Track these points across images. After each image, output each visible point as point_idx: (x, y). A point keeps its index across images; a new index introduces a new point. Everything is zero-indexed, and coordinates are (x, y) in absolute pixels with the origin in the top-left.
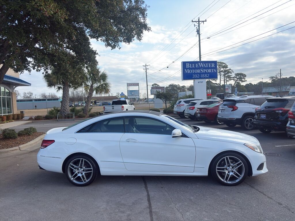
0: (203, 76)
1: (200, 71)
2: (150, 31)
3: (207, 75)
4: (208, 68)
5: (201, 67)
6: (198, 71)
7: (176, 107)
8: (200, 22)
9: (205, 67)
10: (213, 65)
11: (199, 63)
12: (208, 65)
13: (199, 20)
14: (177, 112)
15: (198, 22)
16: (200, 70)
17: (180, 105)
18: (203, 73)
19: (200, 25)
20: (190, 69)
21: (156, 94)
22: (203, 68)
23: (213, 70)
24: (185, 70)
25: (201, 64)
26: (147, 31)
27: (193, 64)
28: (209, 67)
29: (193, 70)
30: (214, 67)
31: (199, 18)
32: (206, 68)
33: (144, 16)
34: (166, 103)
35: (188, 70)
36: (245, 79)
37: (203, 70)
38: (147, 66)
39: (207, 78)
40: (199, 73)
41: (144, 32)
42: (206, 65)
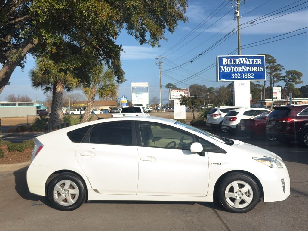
0: (246, 77)
1: (242, 70)
2: (187, 22)
3: (251, 75)
4: (253, 65)
5: (244, 64)
6: (239, 69)
7: (209, 117)
9: (249, 63)
10: (259, 62)
11: (241, 59)
12: (253, 61)
14: (212, 124)
16: (241, 68)
17: (215, 115)
18: (246, 72)
20: (228, 66)
21: (180, 99)
23: (260, 68)
24: (222, 67)
25: (242, 59)
26: (182, 22)
27: (232, 60)
28: (254, 63)
29: (232, 68)
30: (261, 63)
32: (249, 66)
33: (184, 7)
34: (193, 112)
35: (225, 67)
36: (300, 79)
37: (246, 68)
38: (161, 59)
39: (251, 79)
40: (240, 72)
41: (180, 22)
42: (249, 61)
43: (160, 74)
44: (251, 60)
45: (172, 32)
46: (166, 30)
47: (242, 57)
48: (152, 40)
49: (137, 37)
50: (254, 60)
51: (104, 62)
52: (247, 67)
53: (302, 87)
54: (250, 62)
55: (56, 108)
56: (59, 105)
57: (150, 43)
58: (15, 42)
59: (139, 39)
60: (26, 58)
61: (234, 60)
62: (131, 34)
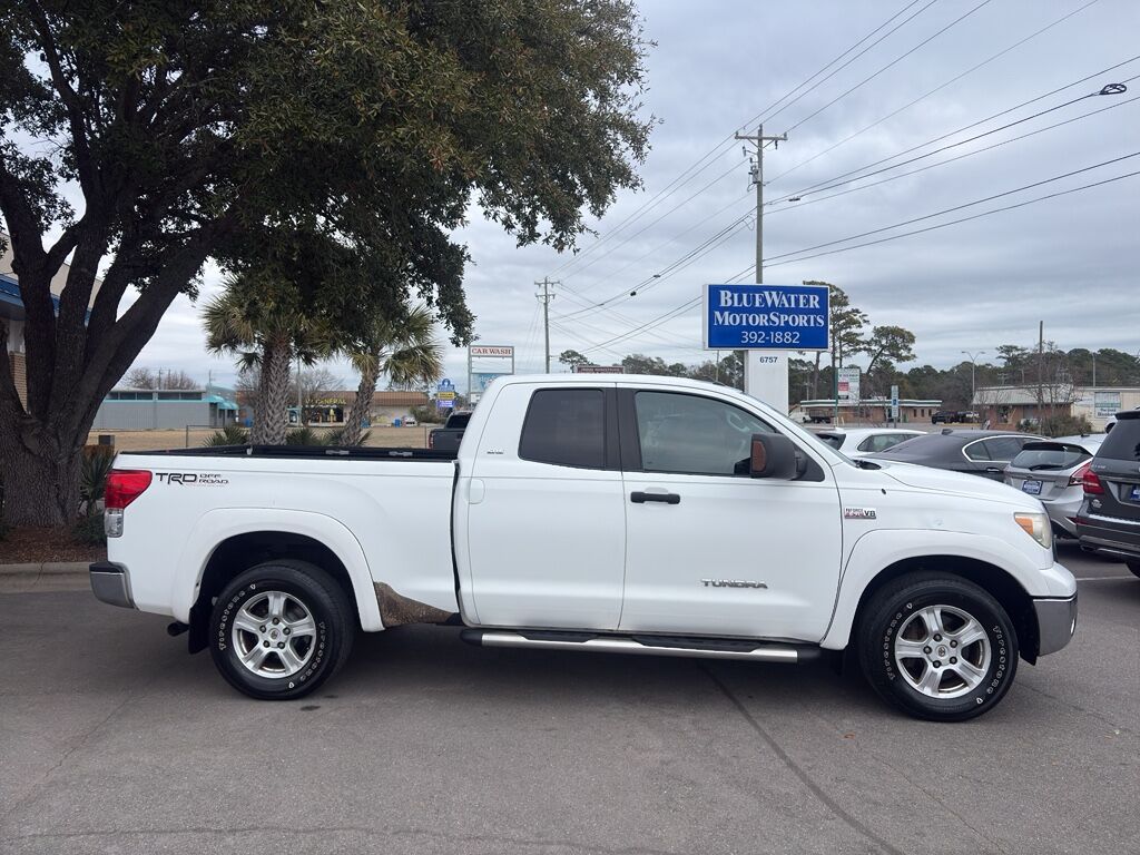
0: (779, 340)
1: (769, 319)
2: (640, 190)
3: (793, 337)
4: (797, 311)
5: (773, 308)
6: (761, 320)
8: (765, 142)
9: (787, 306)
10: (814, 302)
11: (767, 293)
12: (797, 300)
13: (760, 131)
15: (756, 142)
16: (766, 318)
18: (779, 328)
19: (764, 150)
20: (732, 310)
22: (778, 309)
23: (815, 319)
24: (717, 313)
25: (771, 295)
26: (628, 190)
27: (745, 296)
28: (802, 306)
29: (744, 316)
30: (817, 306)
31: (761, 126)
32: (788, 311)
35: (726, 313)
36: (910, 350)
37: (779, 318)
38: (549, 286)
39: (791, 346)
40: (764, 328)
41: (619, 190)
42: (789, 300)
43: (547, 325)
44: (793, 296)
45: (600, 214)
46: (585, 210)
47: (770, 288)
48: (558, 235)
49: (509, 225)
50: (801, 296)
51: (414, 290)
52: (782, 316)
53: (913, 370)
54: (790, 304)
55: (270, 408)
56: (277, 399)
57: (552, 241)
58: (173, 227)
59: (513, 230)
60: (200, 273)
61: (748, 297)
62: (494, 218)
